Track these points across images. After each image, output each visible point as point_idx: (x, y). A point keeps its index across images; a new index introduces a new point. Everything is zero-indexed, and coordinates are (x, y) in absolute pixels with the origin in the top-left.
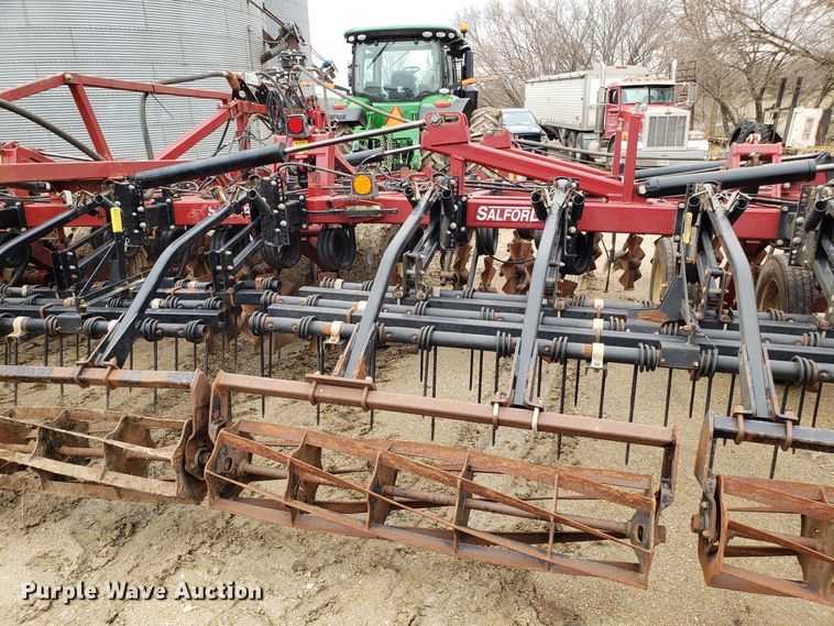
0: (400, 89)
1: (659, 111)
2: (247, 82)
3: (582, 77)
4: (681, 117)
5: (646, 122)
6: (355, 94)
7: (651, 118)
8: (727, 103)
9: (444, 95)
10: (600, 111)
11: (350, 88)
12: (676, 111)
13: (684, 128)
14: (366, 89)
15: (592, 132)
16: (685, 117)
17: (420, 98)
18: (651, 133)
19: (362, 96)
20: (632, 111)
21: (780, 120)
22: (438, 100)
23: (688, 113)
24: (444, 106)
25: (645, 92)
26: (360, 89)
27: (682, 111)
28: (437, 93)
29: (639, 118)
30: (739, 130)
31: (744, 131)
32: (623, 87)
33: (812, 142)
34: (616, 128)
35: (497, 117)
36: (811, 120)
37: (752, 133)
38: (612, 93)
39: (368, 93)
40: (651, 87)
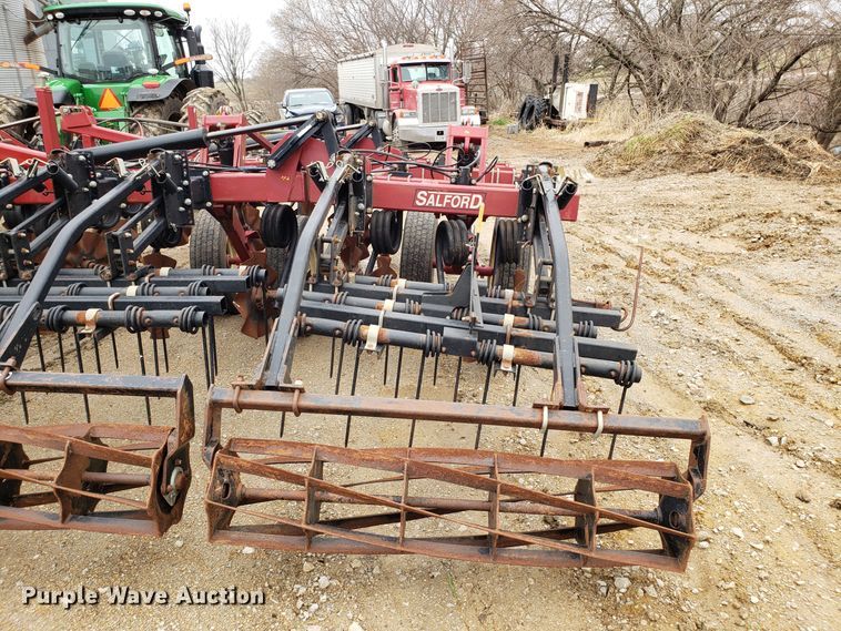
0: (114, 70)
1: (431, 88)
3: (372, 56)
4: (451, 94)
5: (420, 99)
6: (63, 75)
7: (424, 94)
10: (386, 89)
11: (58, 70)
12: (448, 87)
13: (455, 103)
14: (80, 71)
16: (455, 93)
17: (130, 80)
18: (425, 109)
19: (72, 77)
20: (409, 87)
21: (555, 94)
22: (149, 80)
23: (459, 90)
24: (153, 87)
25: (423, 69)
26: (68, 70)
27: (453, 87)
28: (148, 74)
29: (415, 94)
30: (525, 104)
31: (528, 105)
32: (402, 65)
33: (584, 114)
34: (398, 105)
35: (211, 97)
36: (580, 94)
37: (533, 107)
38: (394, 71)
39: (78, 74)
40: (428, 65)
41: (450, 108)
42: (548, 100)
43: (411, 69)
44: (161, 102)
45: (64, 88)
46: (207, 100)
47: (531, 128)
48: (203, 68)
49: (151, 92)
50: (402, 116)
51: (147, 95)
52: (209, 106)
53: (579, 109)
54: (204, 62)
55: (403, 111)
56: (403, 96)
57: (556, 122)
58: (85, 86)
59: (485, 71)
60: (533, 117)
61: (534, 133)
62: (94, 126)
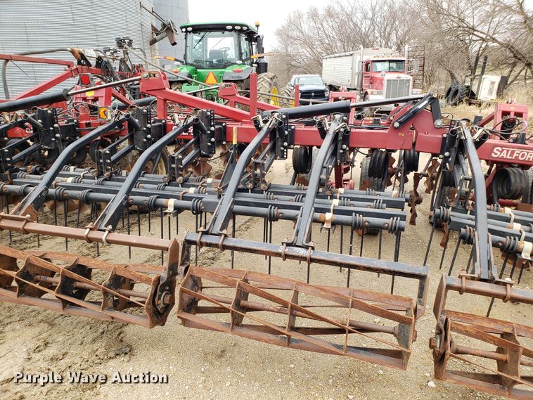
0: (215, 61)
1: (393, 76)
2: (86, 55)
3: (351, 55)
4: (407, 80)
5: (385, 83)
6: (187, 64)
7: (388, 80)
8: (453, 72)
9: (239, 65)
10: (360, 76)
11: (184, 61)
12: (404, 76)
13: (409, 87)
14: (195, 61)
15: (355, 89)
16: (409, 80)
17: (225, 67)
18: (388, 90)
19: (191, 65)
20: (378, 76)
21: (474, 82)
22: (236, 68)
23: (411, 78)
24: (239, 72)
25: (387, 64)
26: (190, 61)
27: (407, 76)
28: (235, 64)
29: (381, 80)
30: (451, 89)
31: (453, 89)
32: (373, 61)
33: (494, 96)
34: (368, 86)
35: (271, 79)
36: (493, 83)
37: (457, 91)
38: (367, 65)
39: (195, 64)
40: (390, 61)
41: (405, 90)
42: (468, 87)
43: (378, 65)
44: (242, 81)
45: (188, 71)
46: (269, 80)
47: (455, 104)
48: (262, 61)
49: (237, 74)
50: (372, 94)
51: (236, 76)
52: (270, 84)
53: (490, 92)
54: (263, 57)
55: (374, 90)
56: (372, 81)
57: (473, 101)
58: (198, 70)
59: (423, 66)
60: (457, 97)
61: (457, 107)
62: (238, 95)
